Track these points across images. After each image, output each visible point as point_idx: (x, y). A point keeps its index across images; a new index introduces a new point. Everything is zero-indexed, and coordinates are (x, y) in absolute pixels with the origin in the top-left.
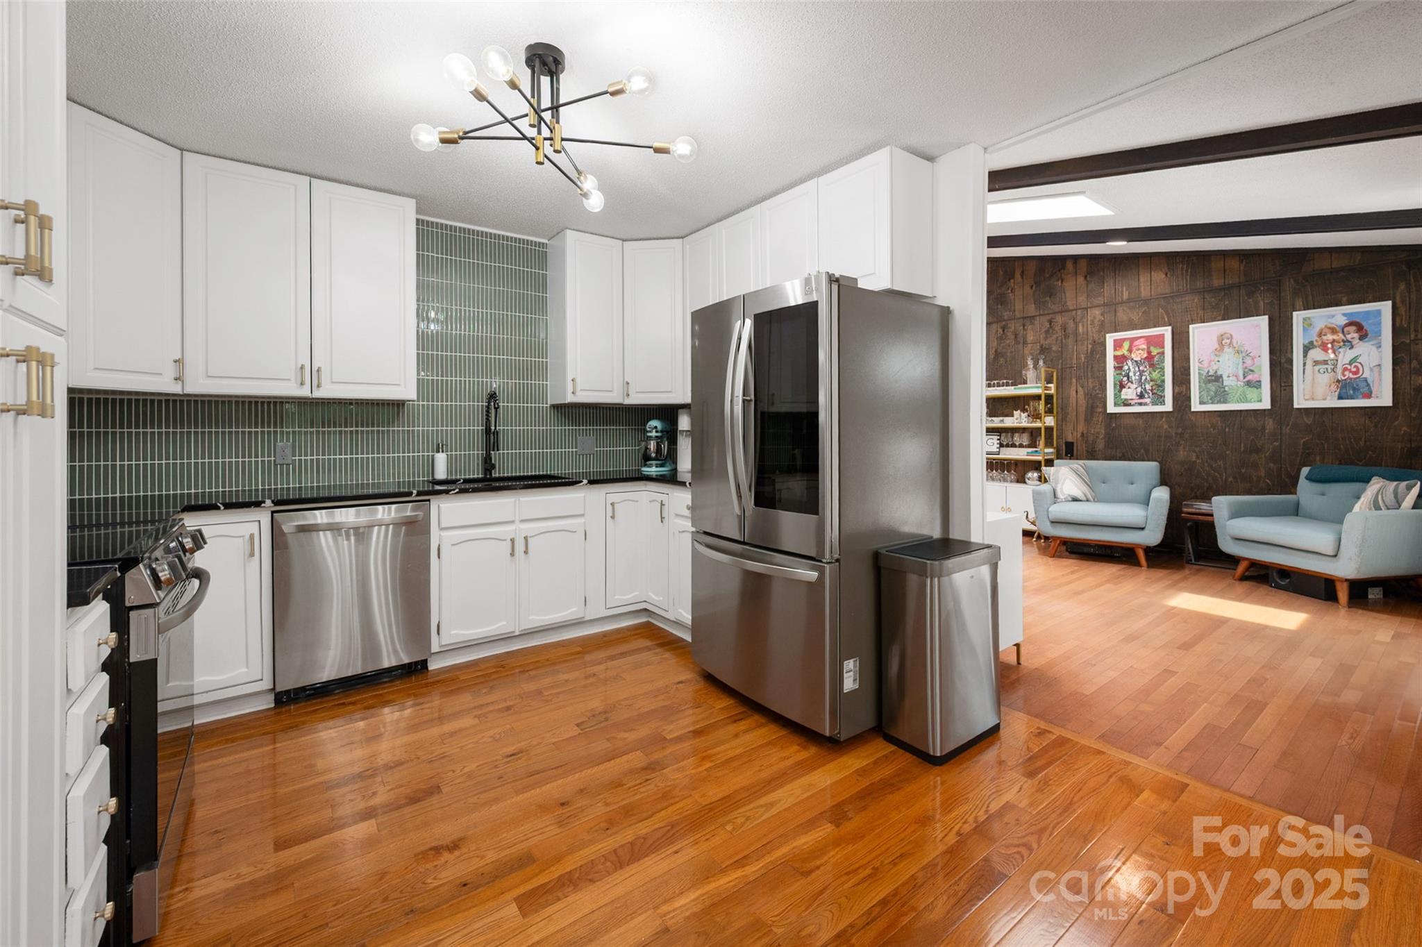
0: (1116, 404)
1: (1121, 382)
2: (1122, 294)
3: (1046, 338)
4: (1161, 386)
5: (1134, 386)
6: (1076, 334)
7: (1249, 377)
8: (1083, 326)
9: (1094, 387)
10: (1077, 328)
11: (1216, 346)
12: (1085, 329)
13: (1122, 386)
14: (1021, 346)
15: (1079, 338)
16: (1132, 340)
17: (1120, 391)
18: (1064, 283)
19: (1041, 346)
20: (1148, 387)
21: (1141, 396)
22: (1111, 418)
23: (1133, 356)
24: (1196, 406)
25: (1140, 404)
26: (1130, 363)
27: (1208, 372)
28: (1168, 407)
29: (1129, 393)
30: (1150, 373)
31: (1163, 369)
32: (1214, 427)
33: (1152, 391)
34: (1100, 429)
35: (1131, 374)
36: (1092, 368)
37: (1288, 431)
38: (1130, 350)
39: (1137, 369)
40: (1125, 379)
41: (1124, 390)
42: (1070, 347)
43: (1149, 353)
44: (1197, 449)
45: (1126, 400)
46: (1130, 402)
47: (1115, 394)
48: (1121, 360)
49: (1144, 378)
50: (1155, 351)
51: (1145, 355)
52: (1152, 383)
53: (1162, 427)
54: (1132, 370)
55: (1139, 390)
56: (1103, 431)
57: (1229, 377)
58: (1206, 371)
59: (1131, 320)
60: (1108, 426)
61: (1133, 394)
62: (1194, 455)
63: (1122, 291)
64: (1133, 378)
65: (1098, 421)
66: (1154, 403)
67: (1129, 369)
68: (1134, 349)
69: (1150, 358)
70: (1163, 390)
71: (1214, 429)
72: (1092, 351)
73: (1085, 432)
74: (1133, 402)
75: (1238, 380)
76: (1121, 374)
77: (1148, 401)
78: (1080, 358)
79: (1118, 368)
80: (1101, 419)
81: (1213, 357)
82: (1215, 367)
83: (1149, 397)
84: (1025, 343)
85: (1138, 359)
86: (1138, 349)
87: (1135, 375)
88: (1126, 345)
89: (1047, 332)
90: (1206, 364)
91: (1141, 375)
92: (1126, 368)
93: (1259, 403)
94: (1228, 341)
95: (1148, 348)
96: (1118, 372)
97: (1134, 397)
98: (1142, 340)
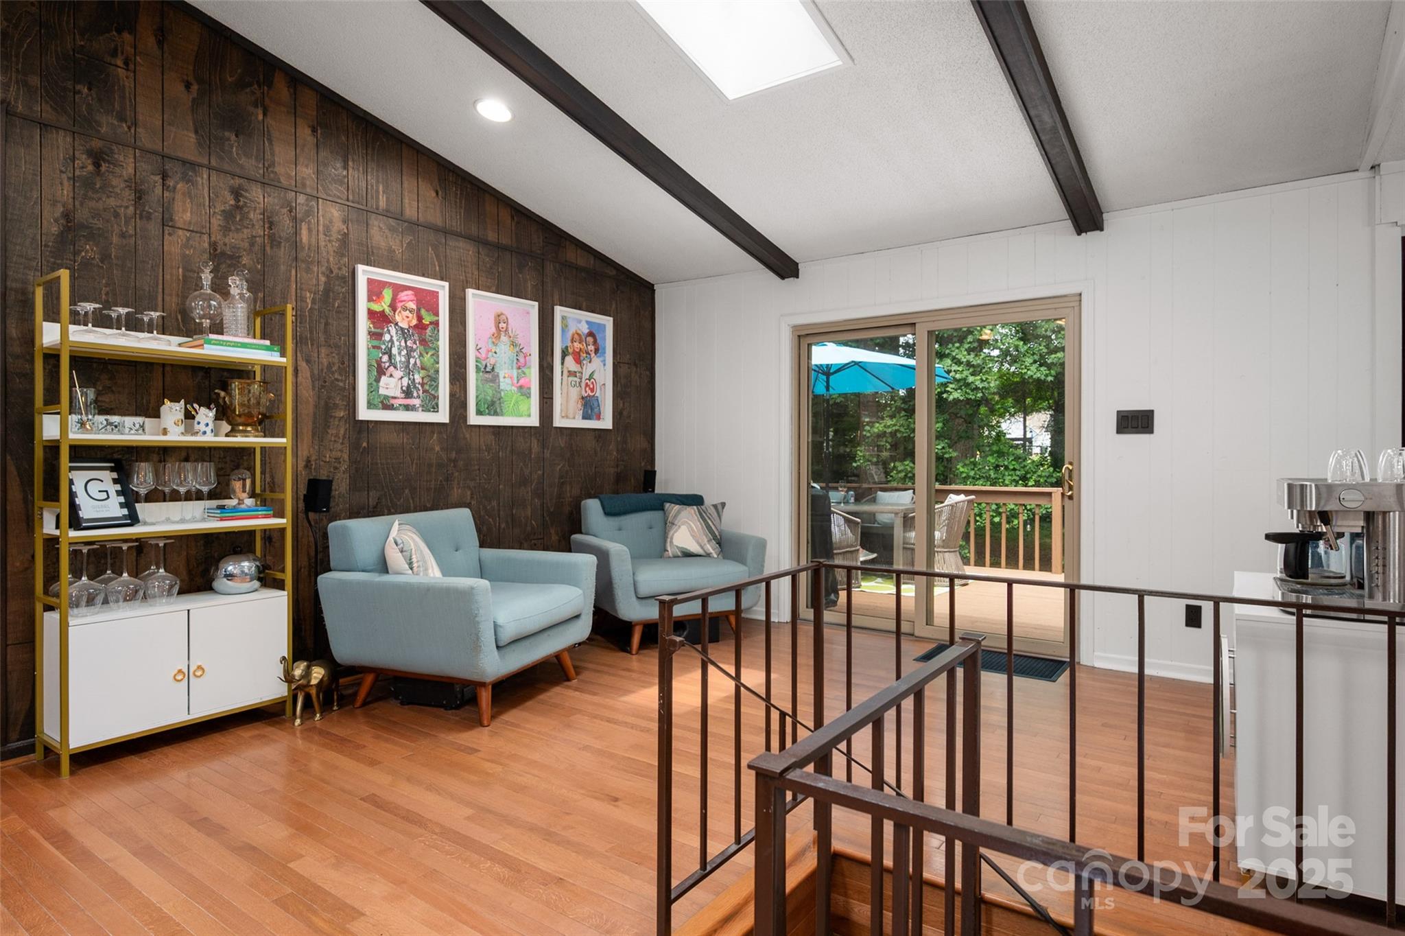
0: (370, 405)
1: (379, 362)
2: (378, 198)
3: (226, 230)
4: (433, 379)
5: (398, 374)
6: (296, 245)
7: (522, 382)
8: (310, 230)
9: (330, 366)
10: (296, 233)
11: (494, 330)
12: (314, 241)
13: (381, 371)
14: (153, 227)
15: (302, 255)
16: (398, 289)
17: (378, 380)
18: (269, 121)
19: (214, 245)
20: (418, 378)
21: (408, 393)
22: (360, 432)
23: (398, 318)
24: (474, 419)
25: (408, 408)
26: (393, 330)
27: (486, 366)
28: (442, 416)
29: (391, 385)
30: (421, 355)
31: (436, 350)
32: (489, 449)
33: (423, 385)
34: (339, 451)
35: (395, 351)
36: (327, 324)
37: (548, 455)
38: (393, 307)
39: (403, 344)
40: (385, 358)
41: (384, 379)
42: (283, 268)
43: (420, 318)
44: (472, 484)
45: (386, 397)
46: (392, 401)
47: (370, 385)
48: (379, 319)
49: (412, 361)
50: (427, 319)
51: (414, 322)
52: (423, 373)
53: (433, 449)
54: (396, 343)
55: (405, 381)
56: (346, 457)
57: (505, 377)
58: (484, 363)
59: (391, 251)
60: (355, 446)
61: (396, 386)
62: (469, 493)
63: (377, 191)
64: (398, 359)
65: (337, 436)
66: (426, 409)
67: (391, 341)
68: (399, 305)
69: (420, 327)
70: (437, 386)
71: (489, 453)
72: (327, 291)
73: (313, 458)
74: (396, 403)
75: (513, 385)
76: (378, 348)
77: (417, 402)
78: (303, 299)
79: (375, 336)
80: (342, 432)
81: (491, 345)
82: (492, 361)
83: (419, 397)
84: (167, 222)
85: (404, 325)
86: (405, 309)
87: (400, 353)
88: (387, 294)
89: (228, 215)
90: (483, 351)
91: (409, 356)
92: (387, 337)
93: (528, 419)
94: (504, 325)
95: (419, 310)
96: (376, 343)
97: (398, 393)
98: (410, 292)
